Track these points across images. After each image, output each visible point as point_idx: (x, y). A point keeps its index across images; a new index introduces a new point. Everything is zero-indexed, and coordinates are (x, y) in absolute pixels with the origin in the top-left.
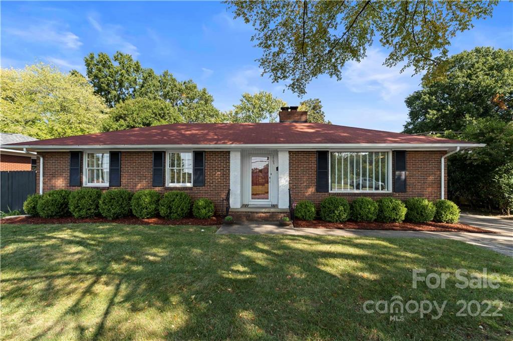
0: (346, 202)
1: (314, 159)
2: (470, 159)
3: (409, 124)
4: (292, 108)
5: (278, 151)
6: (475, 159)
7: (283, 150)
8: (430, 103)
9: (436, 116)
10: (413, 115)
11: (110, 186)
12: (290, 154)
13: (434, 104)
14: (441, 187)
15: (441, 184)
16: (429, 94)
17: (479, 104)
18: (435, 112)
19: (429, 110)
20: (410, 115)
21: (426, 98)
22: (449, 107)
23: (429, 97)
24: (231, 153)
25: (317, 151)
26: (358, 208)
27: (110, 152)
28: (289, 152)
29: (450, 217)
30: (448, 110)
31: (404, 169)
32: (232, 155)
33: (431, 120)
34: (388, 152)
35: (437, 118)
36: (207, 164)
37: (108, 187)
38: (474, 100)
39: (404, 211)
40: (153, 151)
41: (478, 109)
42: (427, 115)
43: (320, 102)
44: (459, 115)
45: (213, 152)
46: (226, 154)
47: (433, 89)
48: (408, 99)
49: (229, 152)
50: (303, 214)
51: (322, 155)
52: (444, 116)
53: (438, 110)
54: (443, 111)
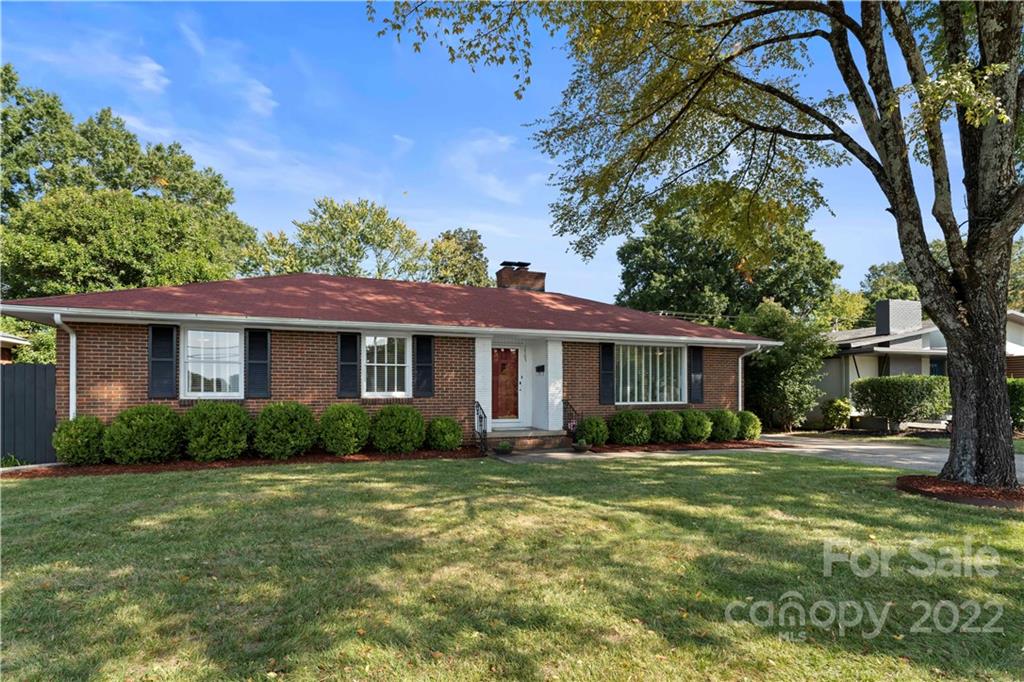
0: (646, 416)
1: (595, 354)
2: (755, 359)
3: (623, 294)
4: (519, 264)
5: (547, 341)
6: (760, 360)
7: (554, 339)
8: (654, 261)
9: (665, 285)
10: (628, 278)
11: (247, 397)
12: (564, 348)
13: (662, 263)
14: (738, 395)
15: (738, 392)
16: (654, 245)
17: (722, 273)
18: (663, 277)
19: (655, 274)
20: (623, 278)
21: (650, 251)
22: (683, 272)
23: (654, 252)
24: (477, 341)
25: (600, 344)
26: (661, 424)
27: (246, 330)
28: (564, 343)
29: (752, 432)
30: (681, 276)
31: (700, 371)
32: (478, 345)
33: (658, 289)
34: (681, 348)
35: (666, 288)
36: (439, 357)
37: (242, 400)
38: (714, 264)
39: (709, 427)
40: (338, 333)
41: (719, 280)
42: (652, 282)
43: (479, 237)
44: (694, 286)
45: (446, 337)
46: (469, 342)
47: (660, 238)
48: (622, 248)
49: (473, 339)
50: (594, 434)
51: (607, 349)
52: (675, 285)
53: (668, 275)
54: (675, 277)
